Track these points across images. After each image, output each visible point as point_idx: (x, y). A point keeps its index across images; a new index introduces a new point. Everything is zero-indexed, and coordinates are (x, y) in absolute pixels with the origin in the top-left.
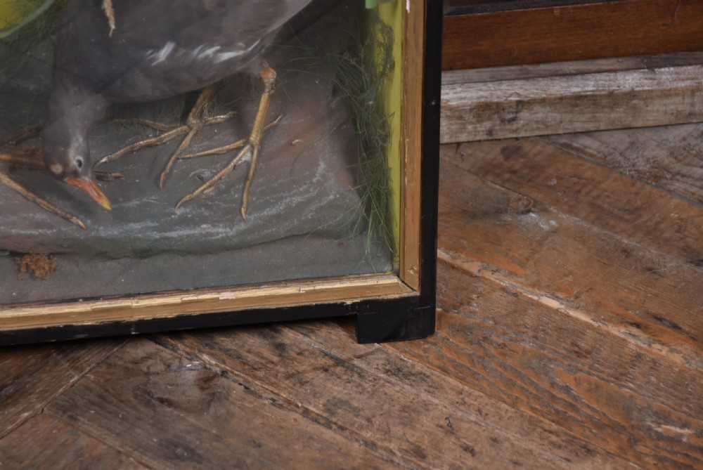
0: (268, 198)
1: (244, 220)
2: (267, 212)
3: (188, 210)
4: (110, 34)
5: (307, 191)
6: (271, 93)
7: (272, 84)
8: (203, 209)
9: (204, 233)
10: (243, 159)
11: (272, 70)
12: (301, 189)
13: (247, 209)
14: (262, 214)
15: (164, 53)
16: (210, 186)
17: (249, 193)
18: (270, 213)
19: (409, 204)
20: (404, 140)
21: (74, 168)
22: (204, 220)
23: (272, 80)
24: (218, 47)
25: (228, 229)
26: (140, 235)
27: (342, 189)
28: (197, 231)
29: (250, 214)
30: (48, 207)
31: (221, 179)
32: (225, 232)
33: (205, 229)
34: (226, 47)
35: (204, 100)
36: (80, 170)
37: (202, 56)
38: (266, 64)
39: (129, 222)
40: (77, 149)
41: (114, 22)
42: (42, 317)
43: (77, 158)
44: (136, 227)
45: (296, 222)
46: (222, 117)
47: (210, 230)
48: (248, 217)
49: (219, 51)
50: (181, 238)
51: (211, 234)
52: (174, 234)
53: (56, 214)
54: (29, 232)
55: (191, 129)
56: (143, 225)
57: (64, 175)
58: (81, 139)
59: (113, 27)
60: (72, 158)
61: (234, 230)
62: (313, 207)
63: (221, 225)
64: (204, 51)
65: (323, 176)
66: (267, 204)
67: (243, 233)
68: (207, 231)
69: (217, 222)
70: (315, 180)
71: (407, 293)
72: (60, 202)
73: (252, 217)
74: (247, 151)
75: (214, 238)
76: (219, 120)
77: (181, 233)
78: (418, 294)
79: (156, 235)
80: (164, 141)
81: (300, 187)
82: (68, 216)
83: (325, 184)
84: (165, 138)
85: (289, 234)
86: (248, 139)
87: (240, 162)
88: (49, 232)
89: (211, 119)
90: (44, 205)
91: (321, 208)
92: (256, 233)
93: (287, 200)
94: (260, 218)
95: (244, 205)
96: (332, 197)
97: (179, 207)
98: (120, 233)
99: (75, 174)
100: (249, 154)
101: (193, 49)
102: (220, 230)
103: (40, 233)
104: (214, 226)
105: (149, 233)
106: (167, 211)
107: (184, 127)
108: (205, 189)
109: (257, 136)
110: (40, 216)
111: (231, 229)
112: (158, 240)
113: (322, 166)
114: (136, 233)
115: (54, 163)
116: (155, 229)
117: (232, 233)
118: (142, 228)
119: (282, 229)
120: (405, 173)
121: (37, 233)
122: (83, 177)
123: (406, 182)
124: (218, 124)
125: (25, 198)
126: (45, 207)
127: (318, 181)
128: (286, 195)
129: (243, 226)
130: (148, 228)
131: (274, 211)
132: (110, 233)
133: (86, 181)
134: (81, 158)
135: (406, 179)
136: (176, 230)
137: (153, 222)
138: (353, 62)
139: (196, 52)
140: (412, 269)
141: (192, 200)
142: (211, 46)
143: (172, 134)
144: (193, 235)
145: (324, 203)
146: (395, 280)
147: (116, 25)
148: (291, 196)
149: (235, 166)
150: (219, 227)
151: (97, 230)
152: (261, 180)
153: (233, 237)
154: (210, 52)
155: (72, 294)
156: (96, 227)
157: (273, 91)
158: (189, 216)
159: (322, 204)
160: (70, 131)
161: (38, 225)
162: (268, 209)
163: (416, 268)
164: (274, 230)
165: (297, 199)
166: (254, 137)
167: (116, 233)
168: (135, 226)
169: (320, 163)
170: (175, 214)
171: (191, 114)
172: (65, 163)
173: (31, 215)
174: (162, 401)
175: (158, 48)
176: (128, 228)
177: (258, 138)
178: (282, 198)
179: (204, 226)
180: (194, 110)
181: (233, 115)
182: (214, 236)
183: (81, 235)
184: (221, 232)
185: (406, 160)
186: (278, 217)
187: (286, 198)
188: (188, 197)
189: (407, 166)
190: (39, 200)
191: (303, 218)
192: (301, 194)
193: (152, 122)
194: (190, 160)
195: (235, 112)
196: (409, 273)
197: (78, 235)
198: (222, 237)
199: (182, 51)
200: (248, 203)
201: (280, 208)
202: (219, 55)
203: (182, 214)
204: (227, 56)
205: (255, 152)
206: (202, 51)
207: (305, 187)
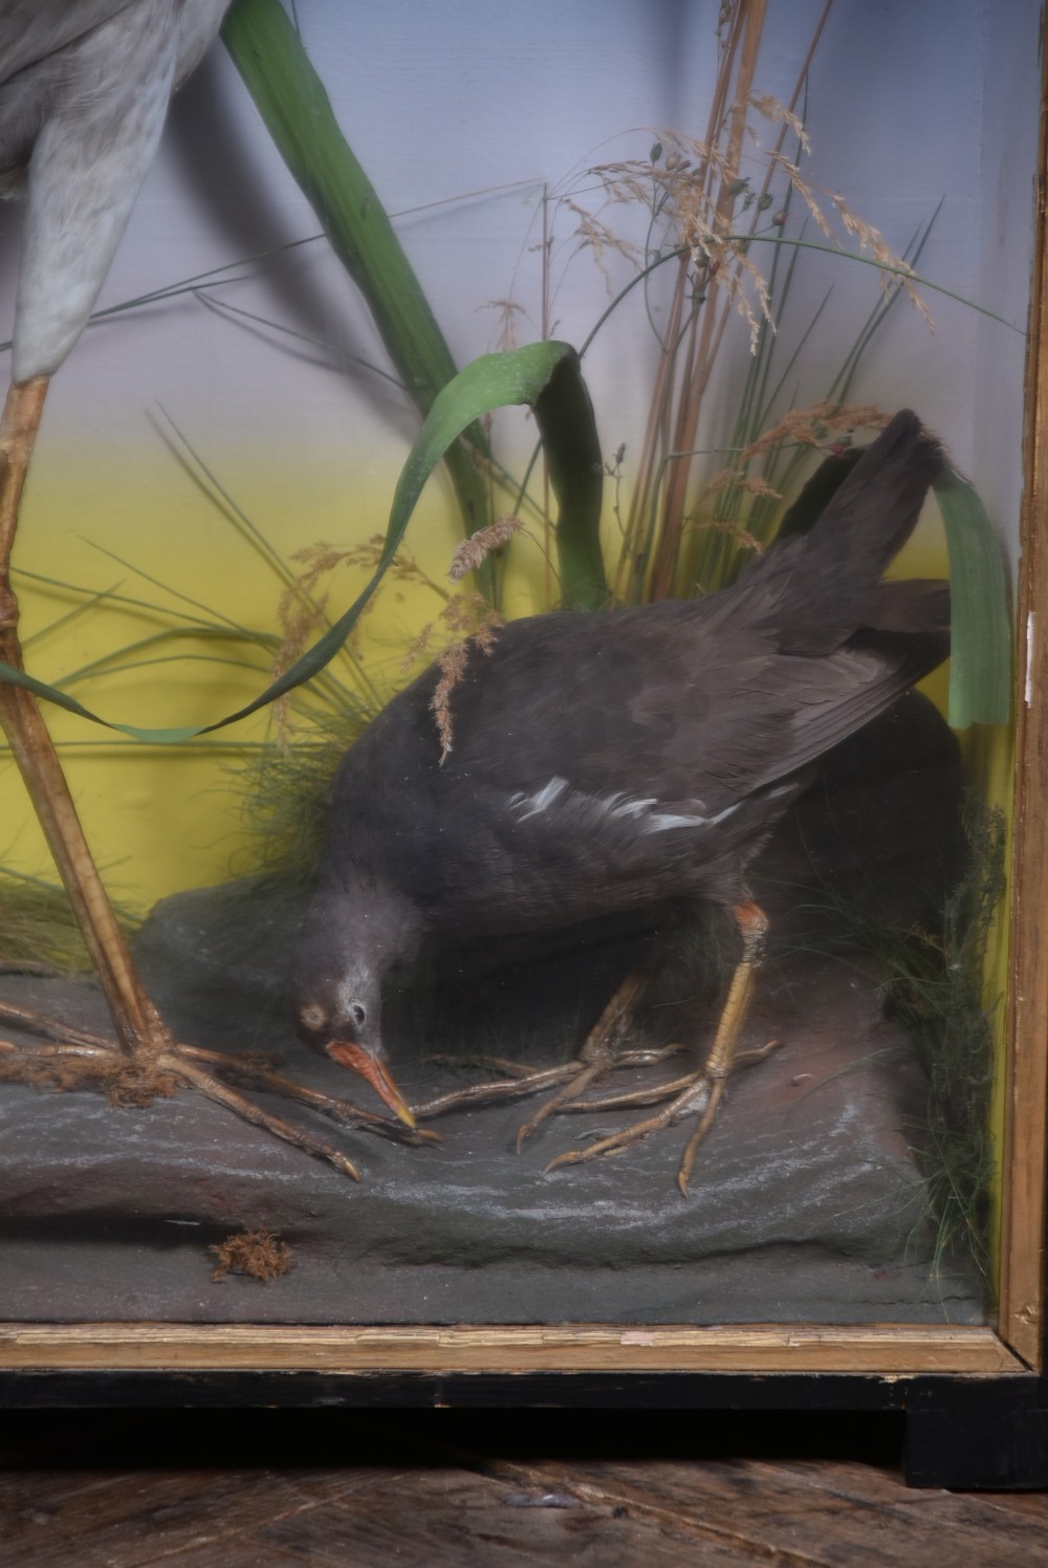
0: (737, 1160)
1: (683, 1196)
2: (731, 1185)
3: (569, 1176)
4: (442, 761)
5: (816, 1151)
6: (755, 966)
7: (758, 943)
8: (600, 1177)
9: (598, 1217)
10: (692, 1106)
11: (759, 911)
12: (805, 1147)
13: (691, 1176)
14: (721, 1188)
15: (543, 798)
16: (616, 1146)
17: (696, 1154)
18: (737, 1187)
19: (1021, 1153)
20: (1014, 999)
21: (347, 1020)
22: (604, 1194)
23: (758, 934)
24: (653, 801)
25: (649, 1213)
26: (468, 1209)
27: (888, 1157)
28: (584, 1212)
29: (696, 1186)
30: (287, 1133)
31: (641, 1136)
32: (642, 1218)
33: (601, 1209)
34: (670, 800)
35: (619, 1008)
36: (360, 1028)
37: (619, 812)
38: (748, 893)
39: (450, 1182)
40: (356, 989)
41: (450, 739)
42: (255, 1348)
43: (354, 1004)
44: (462, 1193)
45: (789, 1210)
46: (654, 1052)
47: (612, 1212)
48: (692, 1191)
49: (653, 809)
50: (551, 1224)
51: (613, 1220)
52: (536, 1214)
53: (301, 1147)
54: (243, 1173)
55: (587, 1065)
56: (477, 1190)
57: (326, 1032)
58: (365, 974)
59: (448, 748)
60: (346, 1001)
61: (661, 1214)
62: (827, 1183)
63: (636, 1204)
64: (622, 804)
65: (851, 1126)
66: (733, 1171)
67: (680, 1222)
68: (606, 1212)
69: (628, 1197)
70: (833, 1133)
71: (1012, 1368)
72: (312, 1133)
73: (700, 1192)
74: (700, 1091)
75: (618, 1228)
76: (647, 1058)
77: (553, 1213)
78: (1036, 1373)
79: (502, 1213)
80: (531, 1090)
81: (804, 1144)
82: (327, 1149)
83: (855, 1142)
84: (534, 1083)
85: (774, 1236)
86: (704, 1070)
87: (684, 1112)
88: (285, 1178)
89: (632, 1057)
90: (279, 1129)
91: (844, 1187)
92: (707, 1226)
93: (775, 1164)
94: (715, 1196)
95: (686, 1169)
96: (867, 1167)
97: (553, 1170)
98: (428, 1198)
99: (349, 1034)
100: (703, 1098)
101: (604, 797)
102: (634, 1213)
103: (265, 1176)
104: (621, 1205)
105: (487, 1207)
106: (526, 1174)
107: (576, 1065)
108: (607, 1149)
109: (721, 1057)
110: (269, 1149)
111: (656, 1212)
112: (503, 1223)
113: (850, 1112)
114: (460, 1204)
115: (307, 1005)
116: (498, 1200)
117: (655, 1221)
118: (474, 1195)
119: (761, 1226)
120: (1014, 1075)
121: (260, 1177)
122: (364, 1046)
123: (1016, 1097)
124: (646, 1066)
125: (244, 1118)
126: (278, 1133)
127: (841, 1135)
128: (772, 1155)
129: (679, 1209)
130: (486, 1197)
131: (746, 1183)
132: (407, 1194)
133: (369, 1057)
134: (362, 1006)
135: (1016, 1093)
136: (542, 1207)
137: (496, 1188)
138: (929, 941)
139: (607, 803)
140: (1024, 1312)
141: (579, 1163)
142: (641, 797)
143: (549, 1077)
144: (577, 1220)
145: (849, 1177)
146: (987, 1336)
147: (453, 744)
148: (782, 1157)
149: (673, 1117)
150: (631, 1207)
151: (382, 1188)
152: (725, 1136)
153: (658, 1228)
154: (636, 806)
155: (320, 1312)
156: (380, 1180)
157: (759, 964)
158: (570, 1185)
159: (845, 1179)
160: (346, 953)
161: (264, 1163)
162: (734, 1179)
163: (1034, 1311)
164: (743, 1222)
165: (794, 1164)
166: (717, 1063)
167: (421, 1196)
168: (461, 1191)
169: (847, 1106)
170: (542, 1179)
171: (591, 1040)
172: (332, 1008)
173: (251, 1146)
174: (486, 1538)
175: (532, 787)
176: (444, 1190)
177: (724, 1065)
178: (763, 1161)
179: (601, 1203)
180: (597, 1029)
181: (678, 1051)
182: (620, 1224)
183: (349, 1191)
184: (634, 1217)
185: (1017, 1046)
186: (753, 1195)
187: (771, 1161)
188: (571, 1156)
189: (1020, 1059)
190: (269, 1120)
191: (805, 1203)
192: (804, 1154)
193: (509, 1064)
194: (582, 1117)
195: (680, 1046)
196: (1019, 1320)
197: (343, 1192)
198: (635, 1228)
199: (580, 799)
200: (693, 1168)
201: (758, 1178)
202: (655, 817)
203: (558, 1182)
204: (668, 821)
205: (717, 1092)
206: (620, 802)
207: (811, 1143)
